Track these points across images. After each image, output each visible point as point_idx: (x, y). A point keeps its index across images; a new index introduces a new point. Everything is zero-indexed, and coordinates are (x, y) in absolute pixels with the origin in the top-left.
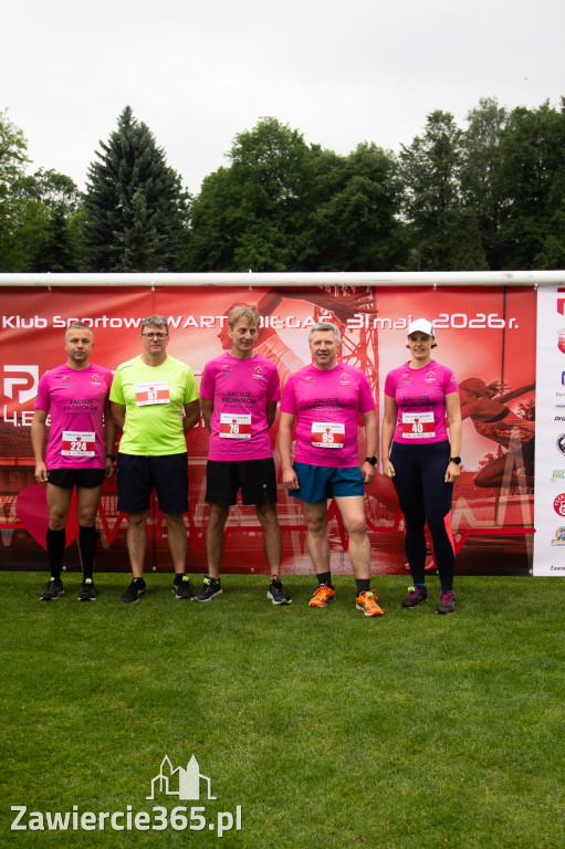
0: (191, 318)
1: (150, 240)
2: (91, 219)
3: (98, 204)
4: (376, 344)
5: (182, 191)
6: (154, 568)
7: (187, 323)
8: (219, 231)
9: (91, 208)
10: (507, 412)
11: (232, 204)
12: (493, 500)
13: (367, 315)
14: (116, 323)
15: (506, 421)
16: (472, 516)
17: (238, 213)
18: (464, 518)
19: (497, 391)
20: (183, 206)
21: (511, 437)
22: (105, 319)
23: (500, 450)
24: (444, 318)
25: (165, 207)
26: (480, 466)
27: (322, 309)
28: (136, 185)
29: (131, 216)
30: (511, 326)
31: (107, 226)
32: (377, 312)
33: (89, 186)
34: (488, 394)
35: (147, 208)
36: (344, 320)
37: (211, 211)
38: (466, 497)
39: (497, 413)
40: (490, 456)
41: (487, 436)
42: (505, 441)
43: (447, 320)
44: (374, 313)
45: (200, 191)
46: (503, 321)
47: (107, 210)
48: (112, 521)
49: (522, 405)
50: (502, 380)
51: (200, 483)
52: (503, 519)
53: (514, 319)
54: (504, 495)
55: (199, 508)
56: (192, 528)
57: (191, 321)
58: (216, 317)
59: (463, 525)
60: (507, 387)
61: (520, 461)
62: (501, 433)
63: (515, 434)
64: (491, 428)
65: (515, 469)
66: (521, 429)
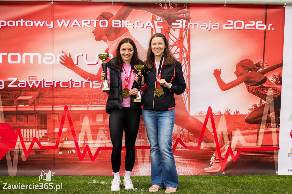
0: (76, 21)
4: (189, 38)
7: (73, 24)
10: (265, 79)
12: (256, 131)
13: (184, 21)
14: (30, 23)
15: (265, 85)
16: (244, 140)
18: (239, 141)
19: (260, 67)
21: (268, 94)
22: (22, 21)
23: (261, 101)
24: (230, 23)
26: (249, 111)
27: (156, 16)
30: (269, 29)
32: (190, 19)
34: (255, 68)
36: (170, 23)
38: (241, 129)
39: (260, 80)
40: (255, 105)
41: (253, 93)
42: (263, 97)
43: (232, 24)
44: (188, 19)
46: (265, 26)
48: (28, 145)
49: (274, 76)
50: (263, 60)
51: (82, 121)
52: (262, 141)
53: (272, 25)
54: (263, 128)
55: (81, 136)
56: (77, 148)
57: (76, 23)
58: (92, 21)
59: (238, 145)
60: (266, 65)
61: (272, 108)
62: (262, 92)
63: (270, 92)
64: (256, 89)
65: (269, 113)
66: (273, 89)
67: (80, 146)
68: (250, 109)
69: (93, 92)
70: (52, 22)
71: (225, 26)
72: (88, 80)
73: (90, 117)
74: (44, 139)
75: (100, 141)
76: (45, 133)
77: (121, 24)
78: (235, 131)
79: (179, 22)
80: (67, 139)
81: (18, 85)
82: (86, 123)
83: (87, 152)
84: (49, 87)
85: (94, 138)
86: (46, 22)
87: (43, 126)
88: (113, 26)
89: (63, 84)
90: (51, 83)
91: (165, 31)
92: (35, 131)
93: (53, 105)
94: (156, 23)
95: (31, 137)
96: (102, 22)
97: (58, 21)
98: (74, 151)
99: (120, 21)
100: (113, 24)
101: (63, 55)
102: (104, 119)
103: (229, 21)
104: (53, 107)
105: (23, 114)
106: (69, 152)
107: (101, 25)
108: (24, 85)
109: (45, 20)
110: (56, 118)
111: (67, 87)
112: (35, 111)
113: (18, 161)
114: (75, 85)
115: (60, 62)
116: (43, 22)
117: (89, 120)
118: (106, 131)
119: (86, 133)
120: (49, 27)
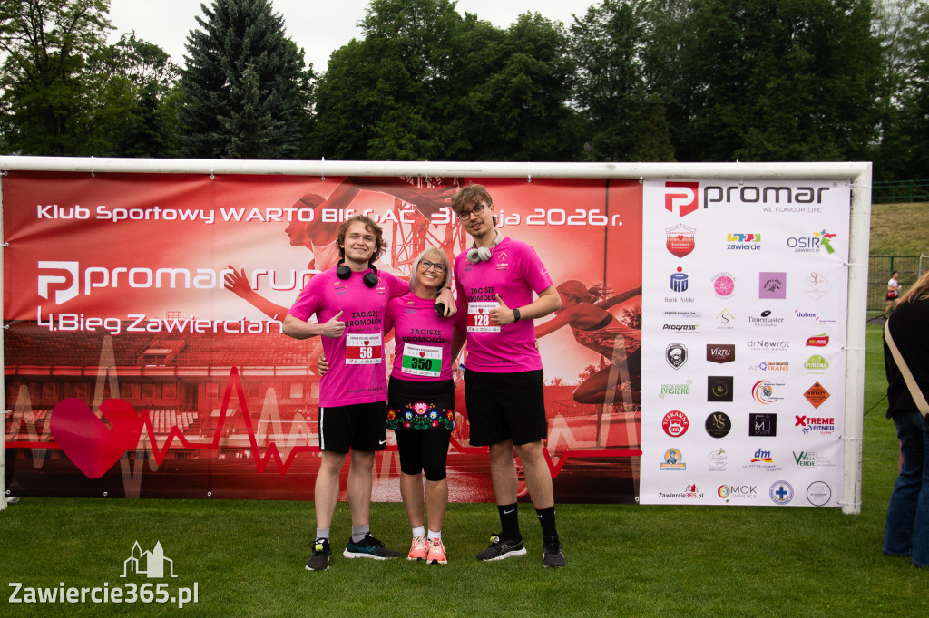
0: (255, 210)
1: (264, 128)
2: (190, 101)
3: (199, 82)
4: (463, 242)
5: (306, 69)
6: (210, 494)
7: (251, 216)
8: (349, 118)
9: (191, 87)
10: (609, 319)
11: (366, 85)
12: (595, 417)
14: (170, 215)
15: (609, 329)
16: (572, 436)
17: (373, 96)
18: (562, 438)
19: (600, 295)
20: (305, 87)
21: (615, 347)
22: (157, 210)
23: (602, 361)
24: (540, 213)
25: (283, 87)
26: (580, 379)
27: (403, 202)
28: (246, 60)
29: (240, 98)
30: (614, 224)
31: (210, 109)
33: (188, 60)
34: (589, 298)
35: (261, 88)
36: (428, 215)
37: (340, 93)
38: (565, 414)
39: (599, 320)
40: (591, 369)
41: (588, 345)
42: (607, 351)
43: (543, 216)
45: (326, 68)
46: (605, 218)
47: (209, 90)
48: (161, 439)
49: (626, 311)
50: (605, 283)
51: (263, 397)
52: (606, 439)
53: (618, 216)
54: (608, 412)
55: (261, 425)
56: (254, 448)
57: (255, 214)
58: (284, 210)
59: (561, 446)
60: (610, 291)
61: (625, 374)
62: (604, 343)
63: (619, 343)
64: (593, 337)
65: (619, 383)
66: (625, 338)
67: (259, 444)
68: (582, 376)
69: (285, 342)
70: (212, 212)
71: (531, 219)
72: (276, 319)
73: (277, 389)
74: (192, 429)
75: (297, 436)
76: (194, 419)
77: (338, 215)
78: (554, 417)
79: (445, 213)
80: (234, 430)
81: (146, 328)
82: (271, 400)
83: (272, 456)
84: (203, 331)
85: (286, 429)
86: (202, 212)
87: (191, 404)
88: (324, 220)
89: (229, 326)
90: (207, 324)
91: (419, 228)
92: (176, 415)
93: (210, 365)
94: (402, 213)
95: (168, 426)
96: (303, 213)
97: (222, 210)
98: (248, 454)
99: (336, 211)
100: (324, 215)
101: (231, 271)
102: (304, 393)
103: (537, 210)
104: (209, 370)
105: (153, 383)
106: (238, 455)
107: (300, 218)
108: (157, 328)
109: (200, 209)
110: (215, 391)
111: (237, 331)
112: (176, 376)
113: (143, 470)
114: (252, 329)
115: (225, 285)
116: (196, 212)
117: (277, 394)
118: (308, 415)
119: (270, 419)
120: (207, 222)
